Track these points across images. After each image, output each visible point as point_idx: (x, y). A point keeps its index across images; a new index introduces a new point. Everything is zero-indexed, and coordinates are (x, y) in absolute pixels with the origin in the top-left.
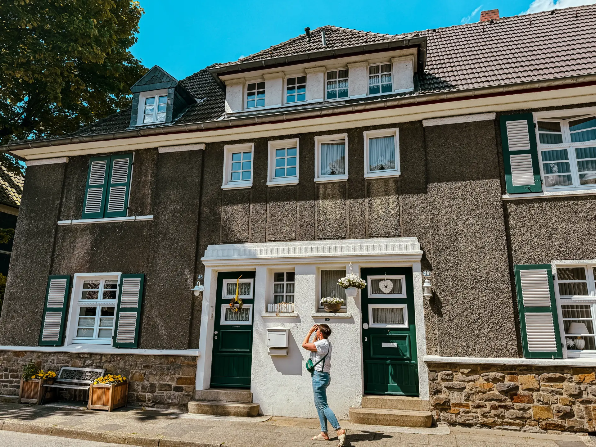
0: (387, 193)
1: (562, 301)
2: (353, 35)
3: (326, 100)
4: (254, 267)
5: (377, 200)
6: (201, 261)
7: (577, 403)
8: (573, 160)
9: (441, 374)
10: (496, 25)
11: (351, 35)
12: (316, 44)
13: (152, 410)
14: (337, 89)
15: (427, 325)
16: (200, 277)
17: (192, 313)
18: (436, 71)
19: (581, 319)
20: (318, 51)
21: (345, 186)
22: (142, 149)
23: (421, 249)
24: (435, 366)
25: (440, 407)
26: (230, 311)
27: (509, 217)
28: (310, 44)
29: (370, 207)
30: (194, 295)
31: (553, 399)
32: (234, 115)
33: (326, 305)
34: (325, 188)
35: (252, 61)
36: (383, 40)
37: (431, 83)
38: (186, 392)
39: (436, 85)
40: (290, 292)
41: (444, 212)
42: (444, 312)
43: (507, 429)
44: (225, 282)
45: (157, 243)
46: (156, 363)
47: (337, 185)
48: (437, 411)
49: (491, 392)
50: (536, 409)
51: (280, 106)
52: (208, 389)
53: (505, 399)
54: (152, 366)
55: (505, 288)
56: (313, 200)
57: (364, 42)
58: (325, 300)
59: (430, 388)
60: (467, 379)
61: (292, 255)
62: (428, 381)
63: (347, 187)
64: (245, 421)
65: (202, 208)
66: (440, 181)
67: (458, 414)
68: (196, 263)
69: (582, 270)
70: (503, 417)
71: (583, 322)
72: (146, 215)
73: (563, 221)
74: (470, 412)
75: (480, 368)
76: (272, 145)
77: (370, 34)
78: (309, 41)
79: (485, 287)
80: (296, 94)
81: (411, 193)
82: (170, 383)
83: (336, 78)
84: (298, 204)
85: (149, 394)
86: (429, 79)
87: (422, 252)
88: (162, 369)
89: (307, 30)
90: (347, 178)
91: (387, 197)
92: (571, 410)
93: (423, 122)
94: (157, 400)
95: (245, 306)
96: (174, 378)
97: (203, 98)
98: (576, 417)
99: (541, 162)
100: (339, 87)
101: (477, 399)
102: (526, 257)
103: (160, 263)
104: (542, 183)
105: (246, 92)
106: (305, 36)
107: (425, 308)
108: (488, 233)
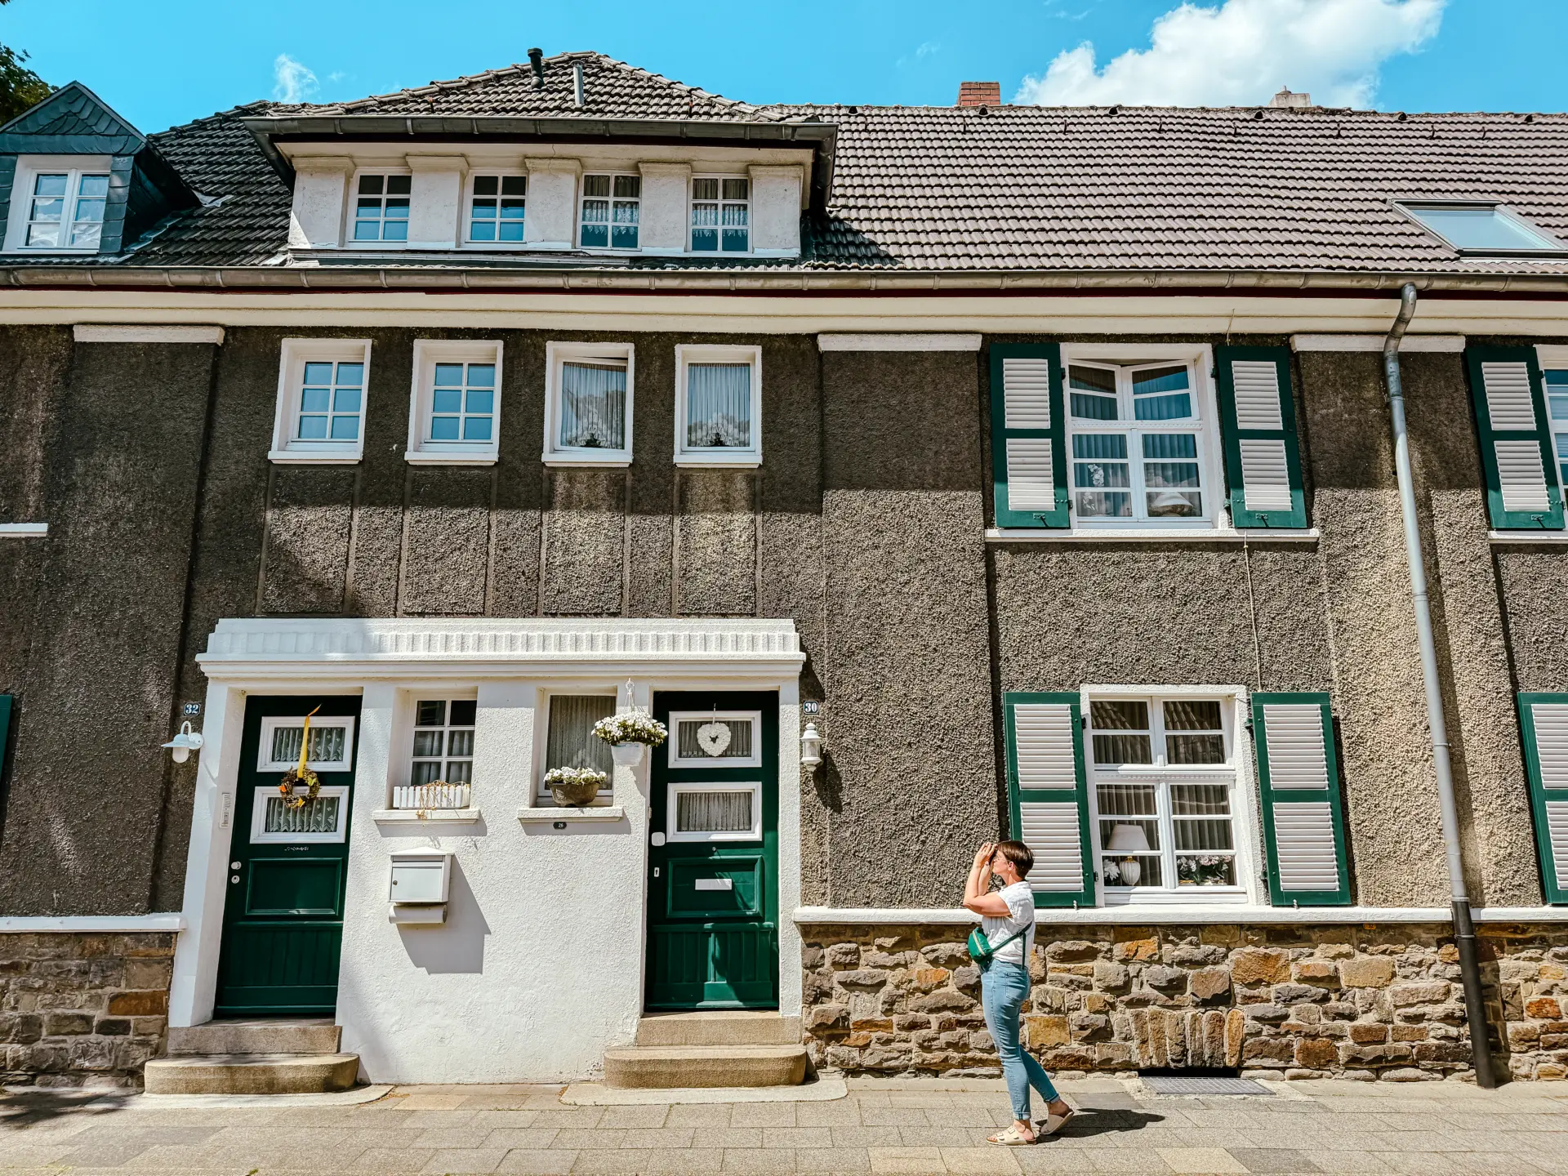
0: (728, 506)
1: (1099, 775)
2: (656, 89)
3: (579, 247)
4: (357, 685)
5: (703, 522)
6: (197, 665)
7: (1120, 1007)
8: (1135, 459)
9: (831, 952)
10: (992, 121)
11: (649, 87)
12: (557, 96)
13: (26, 1094)
14: (610, 224)
15: (806, 833)
16: (190, 708)
17: (164, 811)
18: (854, 214)
19: (1135, 817)
20: (561, 116)
21: (624, 479)
22: (20, 326)
23: (803, 648)
24: (818, 933)
25: (827, 1032)
26: (281, 805)
27: (996, 582)
28: (540, 92)
29: (685, 538)
30: (172, 761)
31: (1071, 999)
32: (314, 255)
33: (558, 787)
34: (570, 480)
35: (374, 115)
36: (732, 115)
37: (840, 243)
38: (140, 1034)
39: (852, 250)
40: (461, 754)
41: (857, 561)
42: (846, 800)
43: (973, 1076)
44: (269, 725)
45: (55, 607)
46: (44, 954)
47: (602, 475)
48: (819, 1042)
49: (942, 990)
50: (1036, 1025)
51: (452, 246)
52: (206, 1024)
53: (972, 1005)
54: (29, 966)
55: (981, 744)
56: (535, 508)
57: (683, 113)
58: (556, 775)
59: (804, 986)
60: (890, 960)
61: (471, 654)
62: (800, 969)
63: (629, 483)
64: (317, 1104)
65: (205, 512)
66: (852, 486)
67: (867, 1046)
68: (179, 669)
69: (1142, 706)
70: (965, 1047)
71: (1139, 823)
72: (24, 521)
73: (1108, 596)
74: (893, 1041)
75: (921, 932)
76: (424, 351)
77: (698, 92)
78: (539, 85)
79: (939, 743)
80: (498, 220)
81: (785, 510)
82: (86, 1012)
83: (608, 195)
84: (494, 517)
85: (16, 1046)
86: (838, 231)
87: (803, 656)
88: (63, 972)
89: (535, 55)
90: (630, 459)
91: (728, 517)
92: (1108, 1021)
93: (820, 338)
94: (41, 1063)
95: (326, 792)
96: (100, 996)
97: (220, 196)
98: (1116, 1039)
99: (1071, 461)
100: (615, 220)
101: (910, 1009)
102: (1028, 674)
103: (63, 664)
104: (1070, 508)
105: (355, 196)
106: (529, 70)
107: (803, 793)
108: (950, 617)
